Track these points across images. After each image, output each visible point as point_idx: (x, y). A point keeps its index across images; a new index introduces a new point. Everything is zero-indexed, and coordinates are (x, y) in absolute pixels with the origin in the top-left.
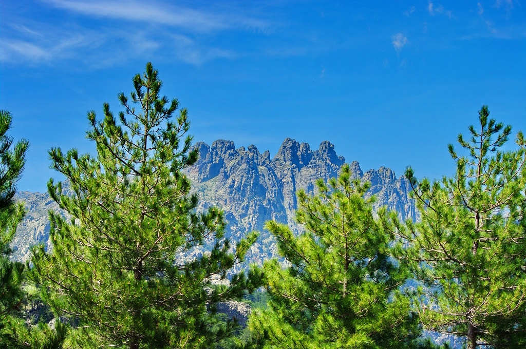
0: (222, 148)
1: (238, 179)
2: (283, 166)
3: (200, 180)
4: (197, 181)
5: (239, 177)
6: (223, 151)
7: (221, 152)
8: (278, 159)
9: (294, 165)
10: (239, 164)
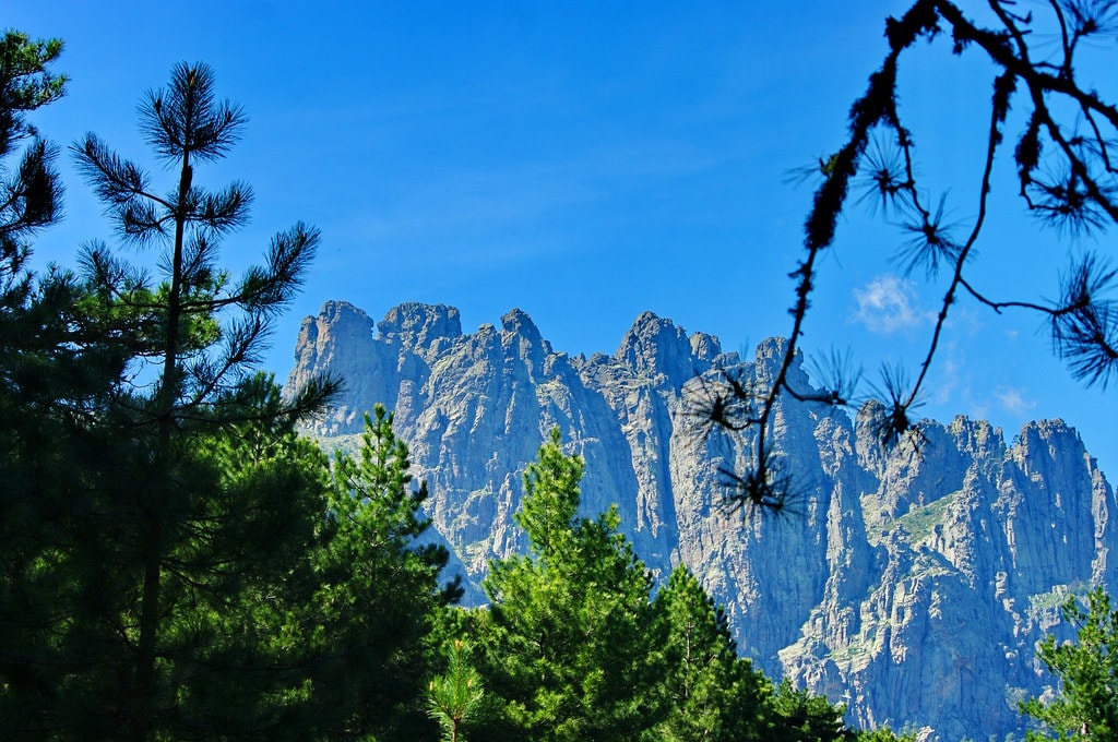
0: (417, 328)
1: (456, 413)
2: (622, 380)
3: (335, 427)
4: (324, 431)
5: (463, 404)
6: (421, 340)
7: (415, 340)
8: (604, 360)
9: (661, 375)
10: (467, 363)
